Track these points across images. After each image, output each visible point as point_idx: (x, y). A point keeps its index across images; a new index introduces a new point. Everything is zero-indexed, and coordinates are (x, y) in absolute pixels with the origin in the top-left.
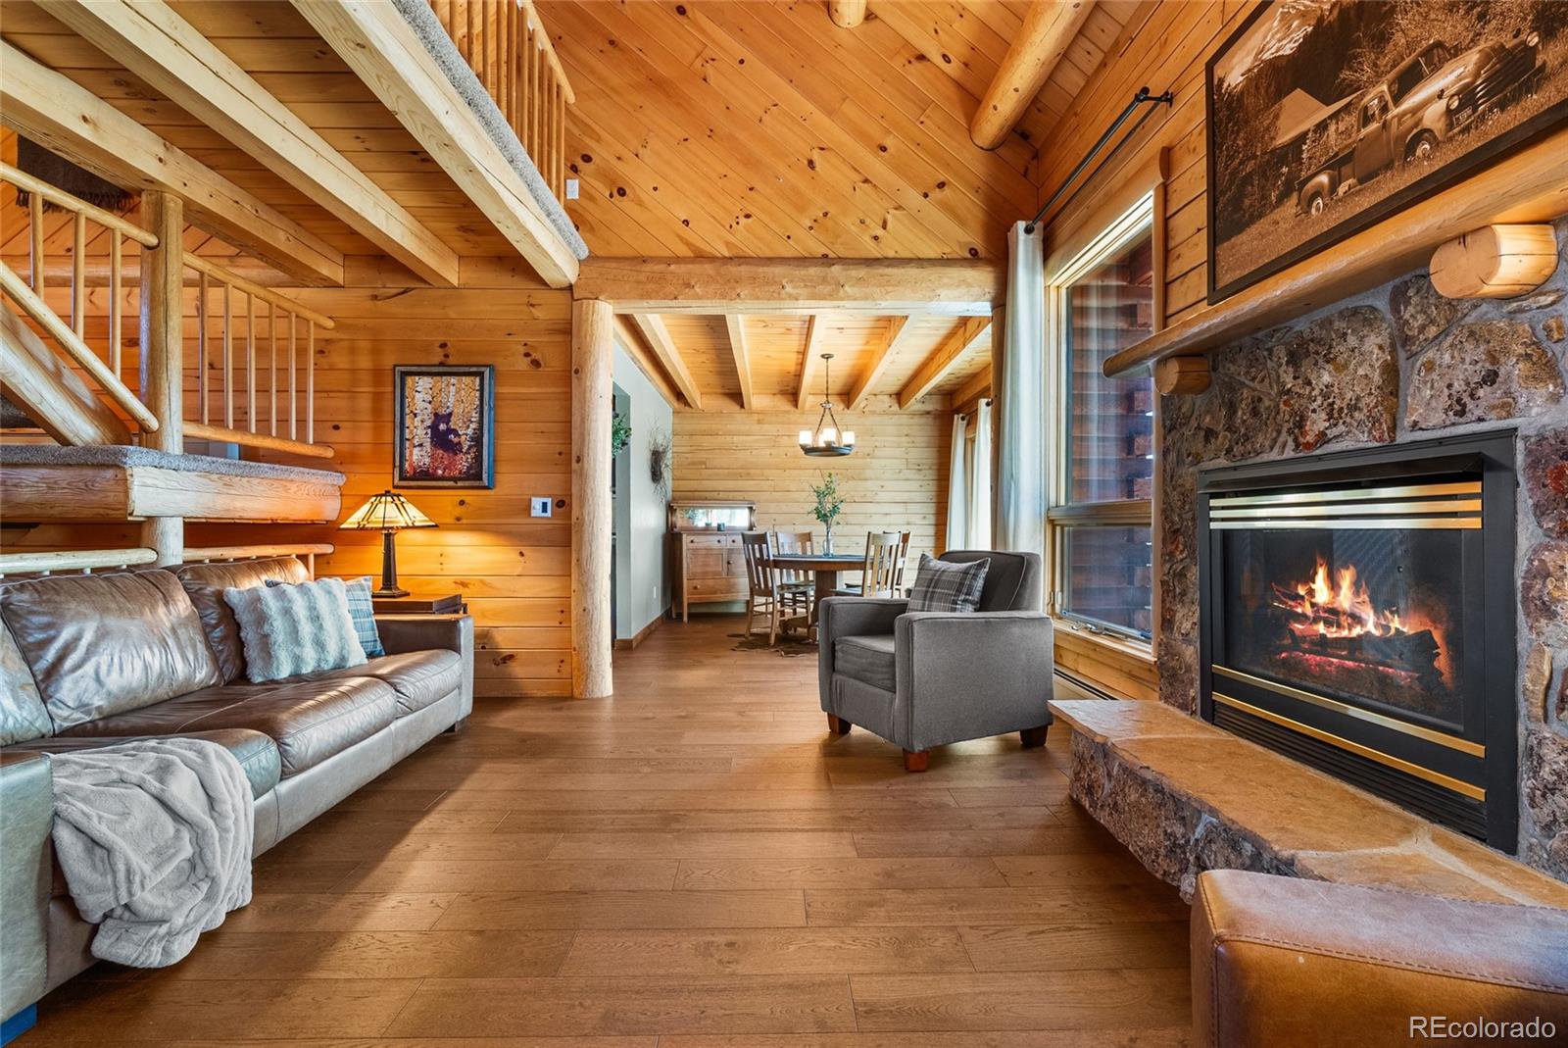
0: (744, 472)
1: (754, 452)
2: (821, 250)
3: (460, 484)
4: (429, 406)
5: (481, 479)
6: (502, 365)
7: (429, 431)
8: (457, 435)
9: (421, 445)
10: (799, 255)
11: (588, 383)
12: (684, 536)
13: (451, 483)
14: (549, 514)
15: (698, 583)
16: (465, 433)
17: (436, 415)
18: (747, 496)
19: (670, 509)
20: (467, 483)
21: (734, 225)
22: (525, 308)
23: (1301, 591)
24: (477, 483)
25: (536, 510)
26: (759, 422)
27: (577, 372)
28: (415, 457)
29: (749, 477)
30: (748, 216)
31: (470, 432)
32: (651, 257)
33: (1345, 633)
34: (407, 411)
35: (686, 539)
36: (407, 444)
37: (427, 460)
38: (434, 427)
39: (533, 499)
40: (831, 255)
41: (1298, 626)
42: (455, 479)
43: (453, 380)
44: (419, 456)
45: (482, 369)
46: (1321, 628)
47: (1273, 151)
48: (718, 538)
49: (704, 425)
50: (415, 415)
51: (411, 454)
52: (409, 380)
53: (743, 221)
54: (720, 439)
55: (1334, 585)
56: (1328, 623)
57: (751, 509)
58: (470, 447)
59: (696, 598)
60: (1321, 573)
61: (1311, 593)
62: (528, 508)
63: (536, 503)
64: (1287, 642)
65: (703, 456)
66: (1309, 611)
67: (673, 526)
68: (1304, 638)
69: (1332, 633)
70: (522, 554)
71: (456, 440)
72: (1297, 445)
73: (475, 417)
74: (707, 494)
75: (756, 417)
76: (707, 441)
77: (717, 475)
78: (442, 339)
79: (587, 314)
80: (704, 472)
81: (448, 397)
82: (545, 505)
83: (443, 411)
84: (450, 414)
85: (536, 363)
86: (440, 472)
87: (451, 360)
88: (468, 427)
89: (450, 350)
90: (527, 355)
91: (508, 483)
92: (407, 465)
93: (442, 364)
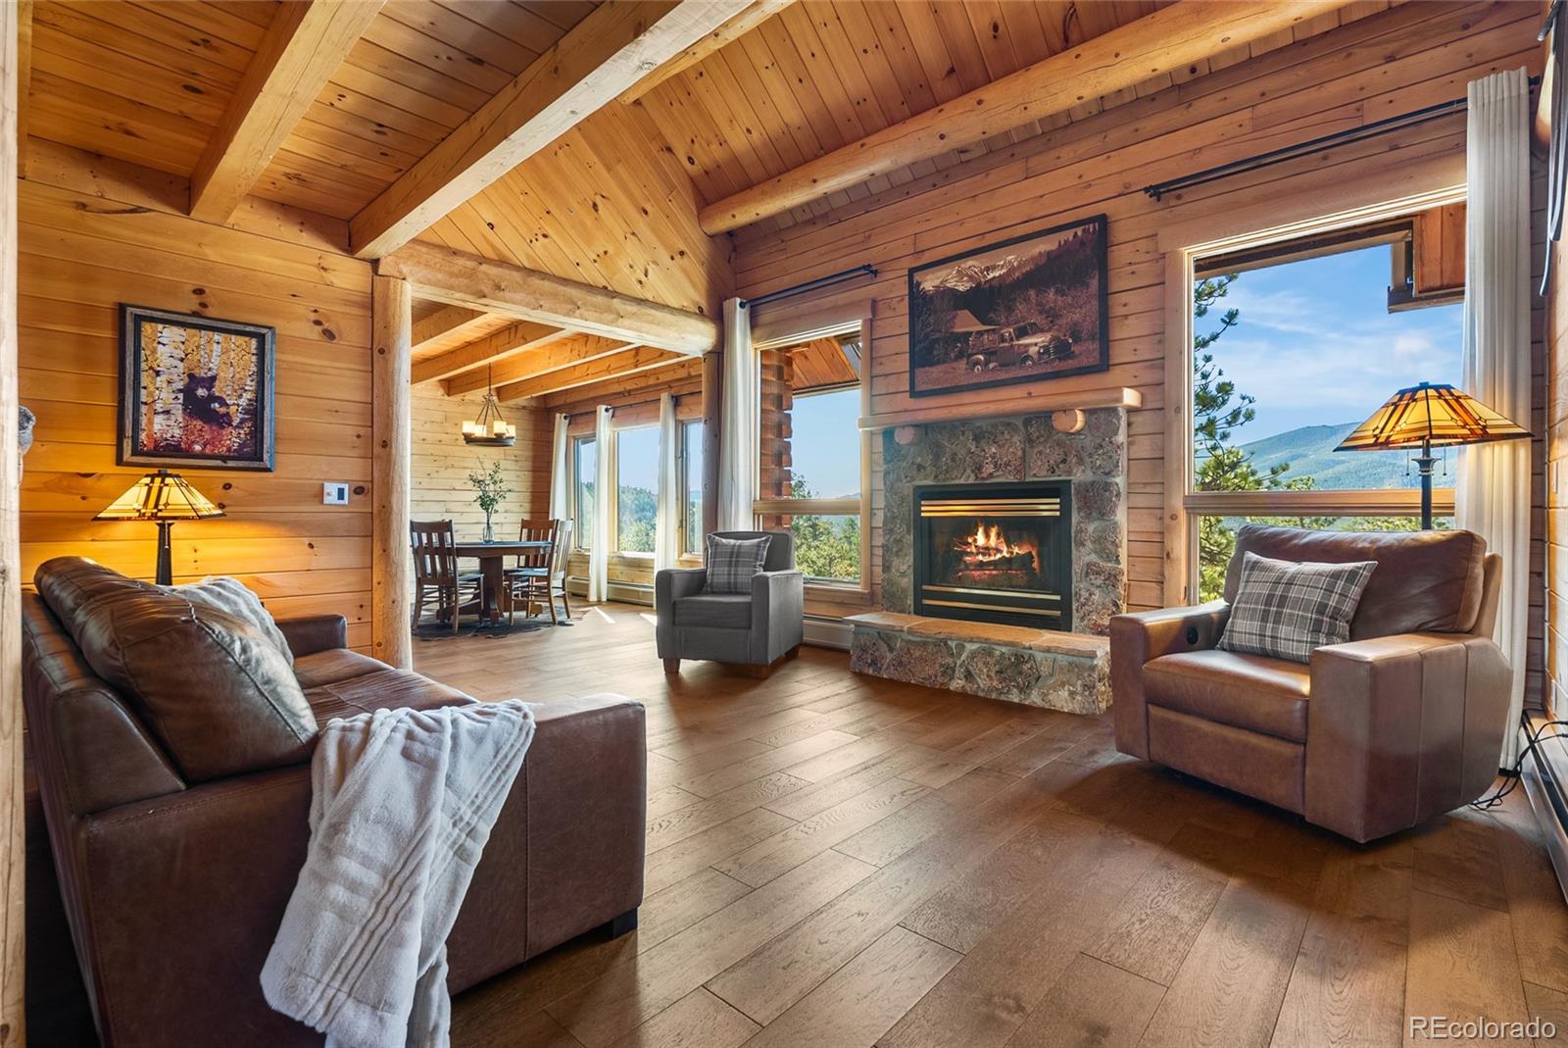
2: (602, 282)
3: (231, 464)
4: (181, 365)
5: (261, 459)
6: (282, 327)
7: (181, 396)
8: (222, 402)
9: (167, 412)
10: (585, 282)
11: (396, 366)
13: (219, 463)
14: (346, 501)
16: (237, 405)
17: (191, 376)
20: (241, 464)
21: (534, 240)
22: (315, 270)
23: (970, 540)
24: (256, 464)
25: (331, 498)
27: (382, 351)
28: (156, 427)
30: (545, 236)
31: (243, 402)
32: (460, 251)
33: (992, 558)
34: (144, 366)
36: (144, 409)
37: (177, 432)
38: (188, 392)
39: (326, 485)
40: (610, 288)
41: (968, 559)
42: (224, 459)
43: (217, 337)
44: (164, 423)
45: (264, 331)
46: (980, 557)
47: (952, 333)
50: (158, 373)
51: (150, 422)
52: (147, 328)
53: (540, 238)
55: (987, 536)
56: (984, 555)
58: (243, 421)
60: (981, 530)
61: (975, 541)
62: (320, 495)
63: (331, 489)
64: (962, 566)
66: (974, 550)
68: (971, 564)
69: (986, 559)
70: (311, 546)
71: (223, 410)
72: (977, 478)
73: (251, 385)
78: (200, 283)
79: (395, 293)
81: (210, 357)
82: (341, 492)
83: (201, 373)
84: (214, 379)
85: (329, 335)
86: (198, 448)
87: (211, 312)
88: (240, 396)
89: (208, 299)
90: (318, 323)
91: (289, 467)
92: (143, 436)
93: (195, 314)
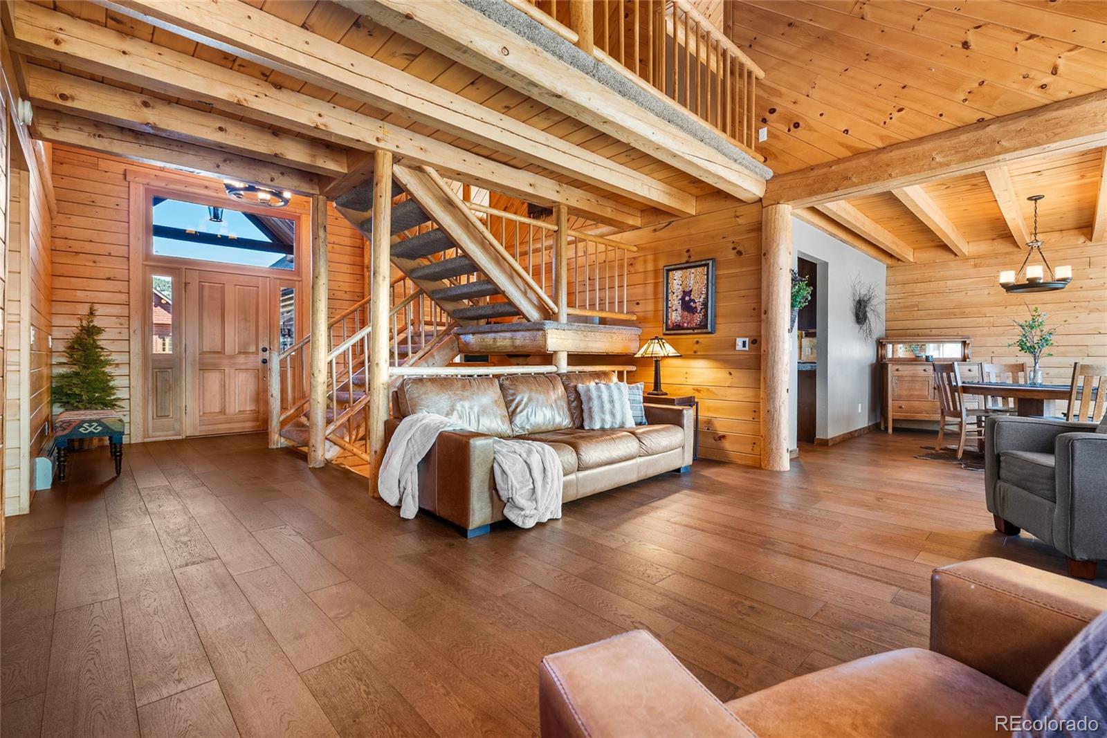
0: (960, 311)
1: (969, 293)
2: (973, 116)
3: (696, 331)
4: (680, 287)
5: (707, 328)
6: (720, 257)
7: (680, 302)
8: (695, 303)
9: (676, 310)
10: (952, 127)
11: (772, 261)
12: (890, 366)
13: (691, 331)
14: (747, 348)
15: (904, 404)
16: (699, 300)
17: (684, 292)
18: (961, 332)
19: (880, 344)
20: (700, 331)
21: (888, 120)
22: (733, 219)
24: (704, 331)
25: (739, 346)
26: (976, 266)
27: (765, 254)
28: (673, 317)
29: (964, 315)
30: (900, 110)
31: (701, 300)
32: (817, 165)
34: (670, 291)
35: (891, 368)
36: (670, 310)
37: (679, 318)
38: (683, 299)
39: (737, 339)
40: (987, 117)
42: (693, 329)
43: (693, 270)
44: (675, 317)
45: (708, 262)
48: (925, 367)
49: (917, 275)
50: (674, 293)
51: (671, 316)
52: (671, 273)
53: (896, 115)
54: (933, 285)
57: (964, 343)
58: (701, 309)
59: (900, 416)
62: (734, 345)
63: (739, 342)
65: (915, 300)
67: (883, 357)
70: (730, 374)
71: (694, 305)
73: (704, 291)
74: (919, 331)
75: (972, 262)
76: (918, 288)
77: (929, 315)
78: (687, 247)
79: (772, 215)
80: (916, 314)
81: (690, 280)
82: (744, 342)
83: (687, 289)
84: (691, 291)
85: (740, 253)
86: (686, 325)
87: (692, 259)
88: (701, 297)
89: (692, 253)
90: (734, 249)
91: (723, 329)
92: (669, 322)
93: (687, 262)
